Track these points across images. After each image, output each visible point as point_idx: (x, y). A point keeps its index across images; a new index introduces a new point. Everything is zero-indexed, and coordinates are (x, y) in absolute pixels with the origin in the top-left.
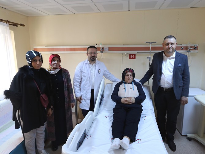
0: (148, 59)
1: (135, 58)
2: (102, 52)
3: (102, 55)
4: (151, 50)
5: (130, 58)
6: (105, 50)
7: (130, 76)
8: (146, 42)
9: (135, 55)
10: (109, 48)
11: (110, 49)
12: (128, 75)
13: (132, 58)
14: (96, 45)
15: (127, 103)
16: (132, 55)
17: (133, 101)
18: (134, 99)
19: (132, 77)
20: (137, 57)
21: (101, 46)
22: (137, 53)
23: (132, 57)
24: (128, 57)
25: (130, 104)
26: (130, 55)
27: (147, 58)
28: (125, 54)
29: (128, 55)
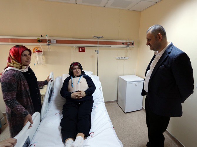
0: (96, 52)
1: (84, 51)
2: (49, 45)
4: (99, 44)
5: (80, 51)
6: (53, 42)
9: (84, 48)
10: (57, 40)
11: (58, 42)
13: (82, 51)
15: (78, 98)
16: (82, 48)
17: (84, 94)
18: (84, 92)
20: (86, 50)
21: (47, 38)
22: (86, 46)
23: (82, 50)
24: (78, 50)
25: (81, 98)
26: (79, 48)
27: (96, 51)
28: (75, 47)
29: (78, 48)
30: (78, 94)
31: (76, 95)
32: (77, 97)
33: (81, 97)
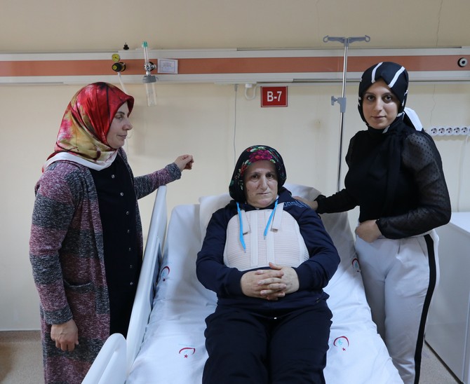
0: (337, 104)
1: (283, 102)
2: (151, 79)
3: (151, 92)
4: (348, 70)
5: (265, 103)
6: (164, 70)
7: (264, 177)
8: (330, 39)
9: (284, 90)
10: (179, 61)
11: (186, 66)
12: (257, 176)
13: (275, 103)
14: (126, 48)
16: (275, 90)
17: (292, 282)
18: (294, 272)
19: (274, 183)
20: (291, 98)
21: (146, 55)
22: (295, 81)
23: (275, 97)
24: (258, 100)
26: (265, 91)
27: (333, 100)
28: (247, 86)
29: (259, 91)
30: (269, 280)
31: (263, 281)
32: (265, 292)
33: (280, 290)
